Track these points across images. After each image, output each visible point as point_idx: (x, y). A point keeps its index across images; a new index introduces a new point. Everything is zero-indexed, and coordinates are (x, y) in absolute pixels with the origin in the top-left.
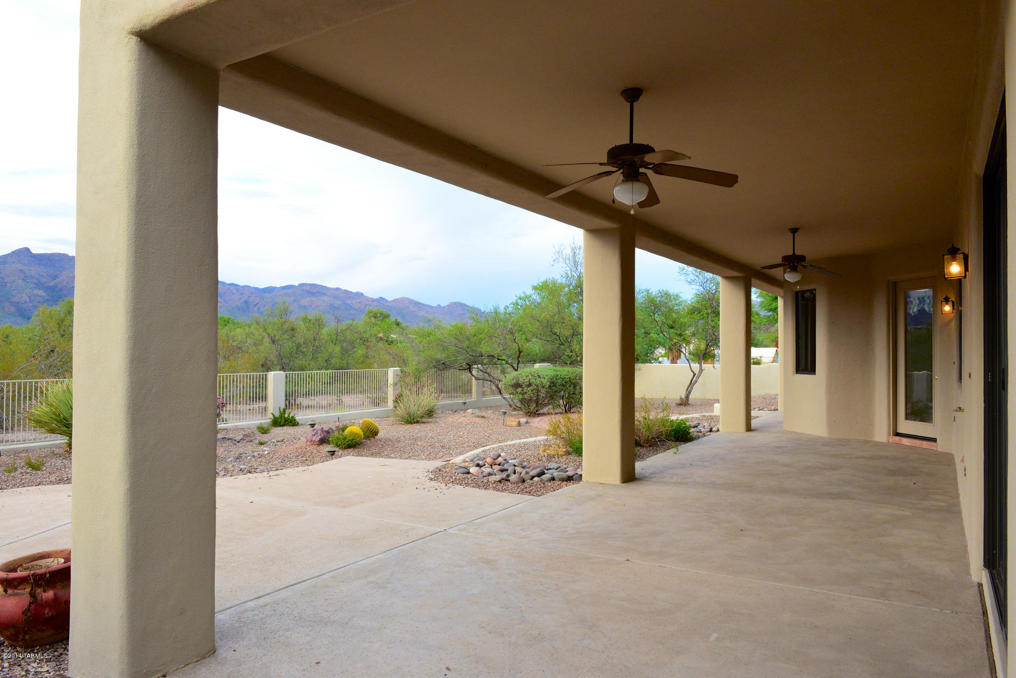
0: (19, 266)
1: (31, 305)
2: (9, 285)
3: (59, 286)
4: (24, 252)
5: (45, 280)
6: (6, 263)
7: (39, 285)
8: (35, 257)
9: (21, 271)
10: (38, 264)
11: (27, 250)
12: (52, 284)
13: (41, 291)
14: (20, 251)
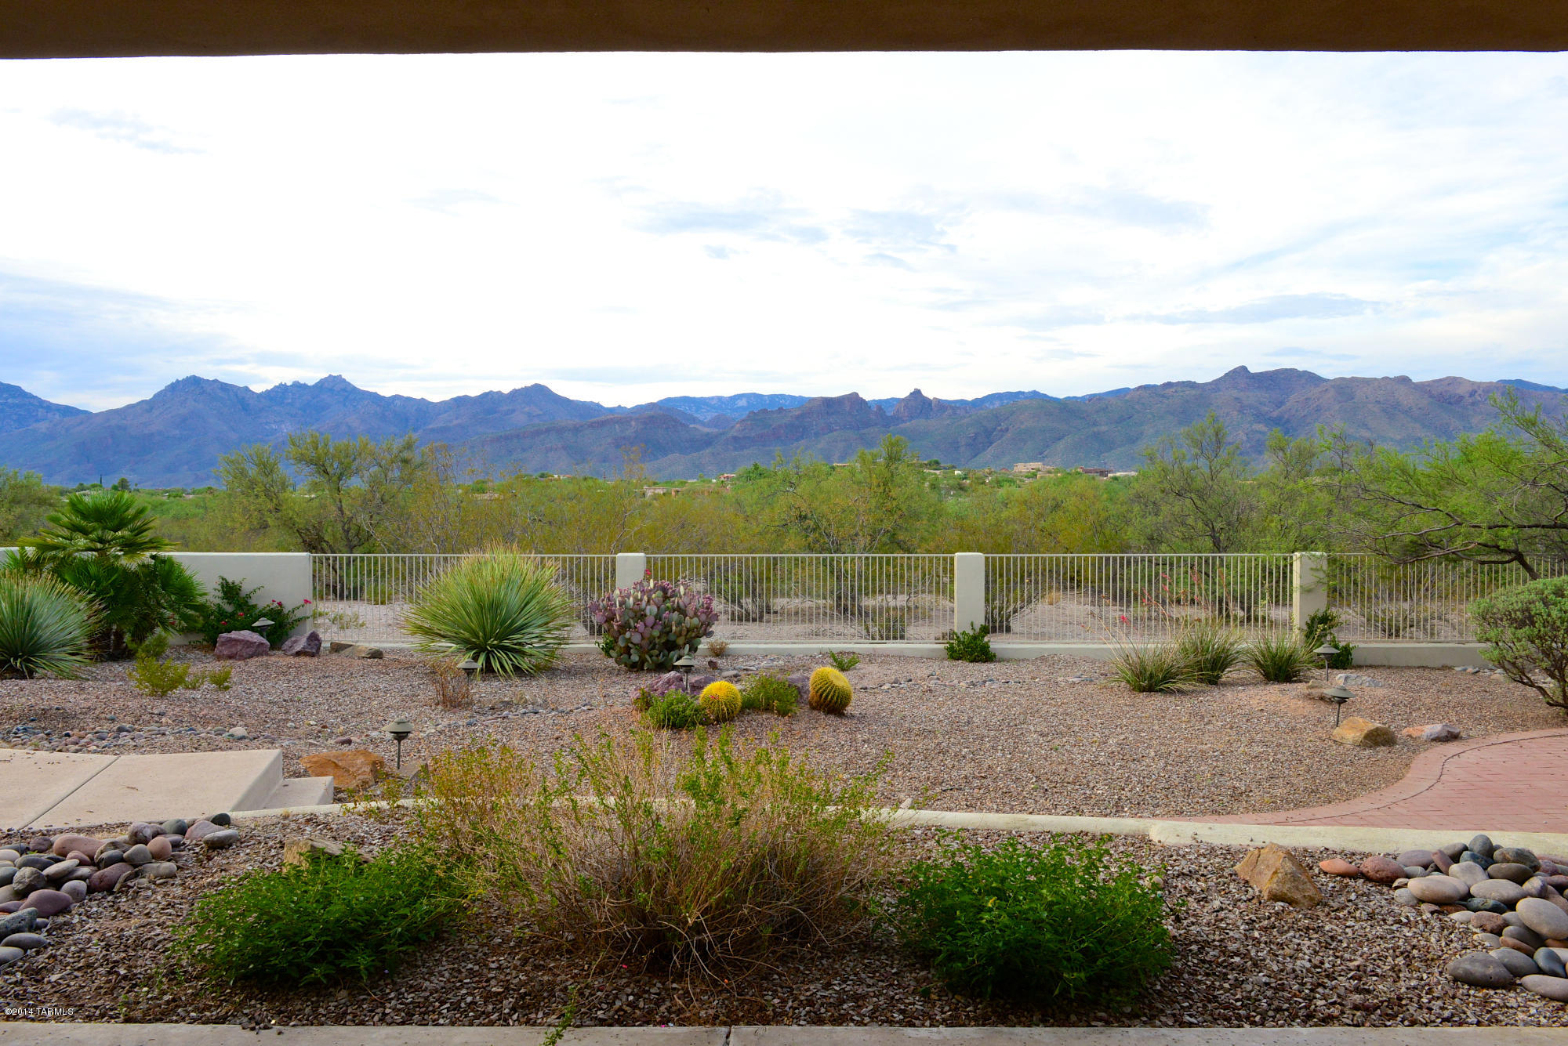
0: (1235, 393)
1: (1249, 445)
2: (1221, 420)
3: (1286, 417)
4: (1240, 374)
5: (1266, 409)
6: (1219, 390)
7: (1259, 417)
8: (1253, 378)
9: (1236, 399)
10: (1258, 387)
11: (1244, 369)
12: (1275, 414)
13: (1261, 425)
14: (1235, 371)
